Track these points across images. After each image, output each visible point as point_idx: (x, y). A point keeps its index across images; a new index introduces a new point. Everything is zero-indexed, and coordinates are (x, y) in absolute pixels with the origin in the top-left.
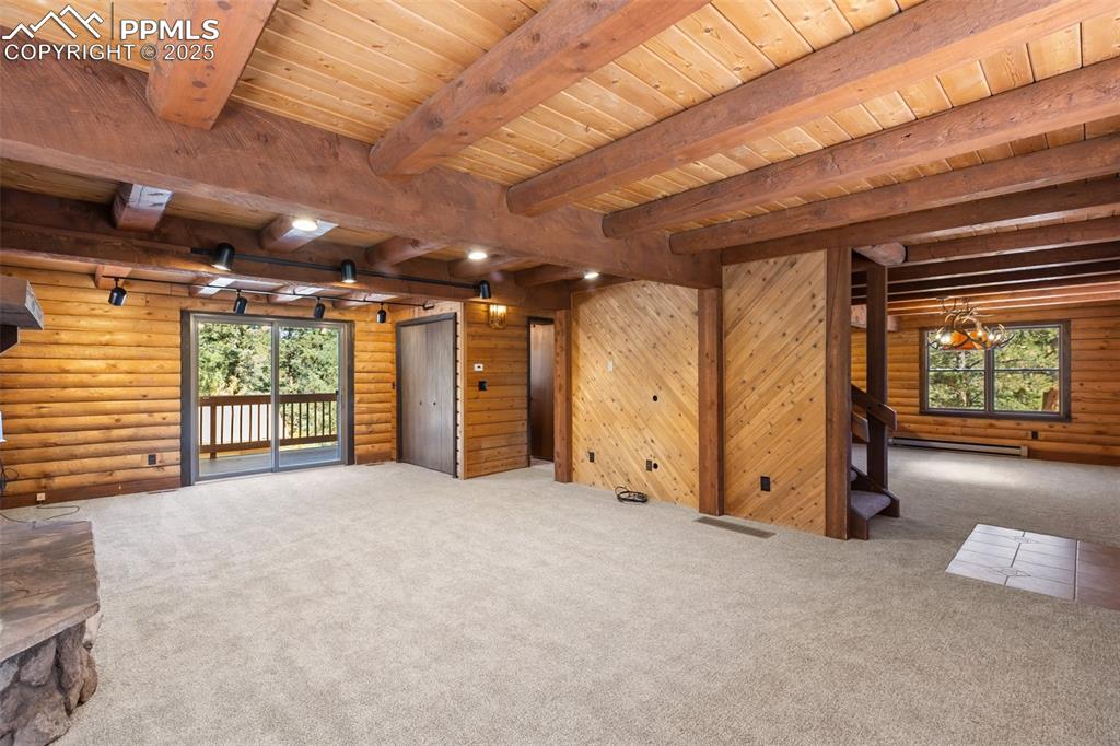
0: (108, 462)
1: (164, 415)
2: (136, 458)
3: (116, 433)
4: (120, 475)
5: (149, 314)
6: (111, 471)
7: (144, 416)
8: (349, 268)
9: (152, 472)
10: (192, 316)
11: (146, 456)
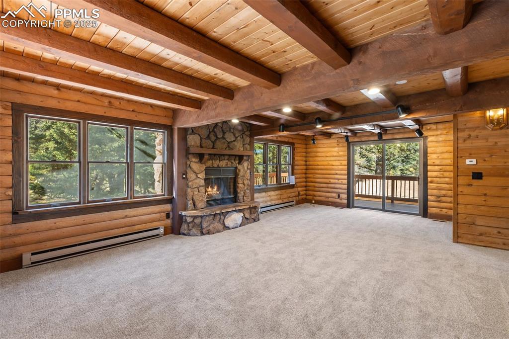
0: (327, 194)
1: (342, 181)
2: (334, 195)
3: (330, 185)
4: (331, 199)
5: (338, 145)
6: (328, 197)
7: (337, 181)
8: (317, 121)
9: (338, 200)
10: (351, 144)
11: (337, 194)
